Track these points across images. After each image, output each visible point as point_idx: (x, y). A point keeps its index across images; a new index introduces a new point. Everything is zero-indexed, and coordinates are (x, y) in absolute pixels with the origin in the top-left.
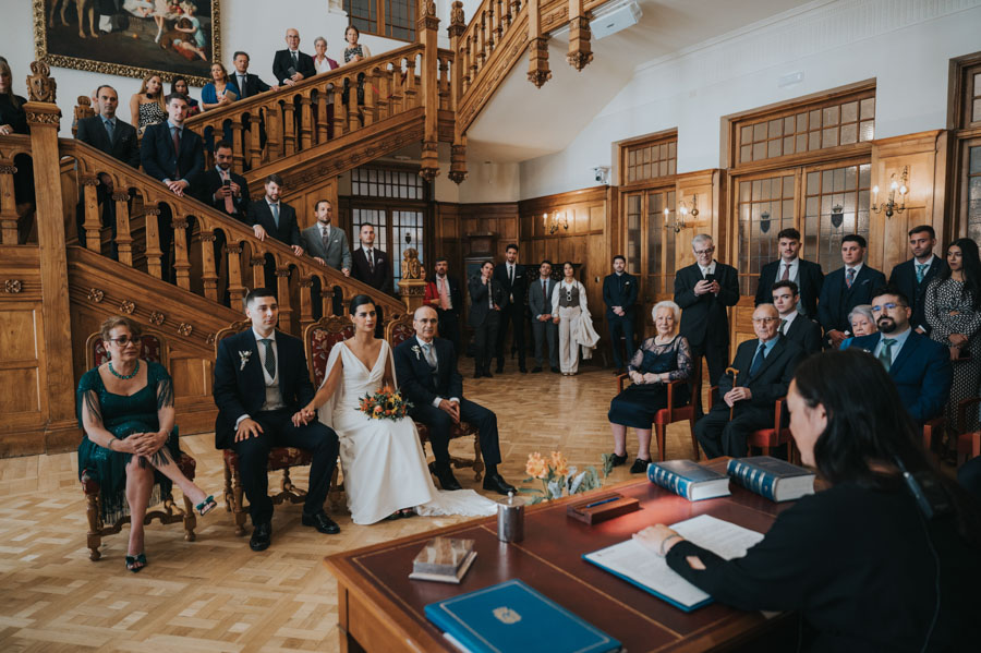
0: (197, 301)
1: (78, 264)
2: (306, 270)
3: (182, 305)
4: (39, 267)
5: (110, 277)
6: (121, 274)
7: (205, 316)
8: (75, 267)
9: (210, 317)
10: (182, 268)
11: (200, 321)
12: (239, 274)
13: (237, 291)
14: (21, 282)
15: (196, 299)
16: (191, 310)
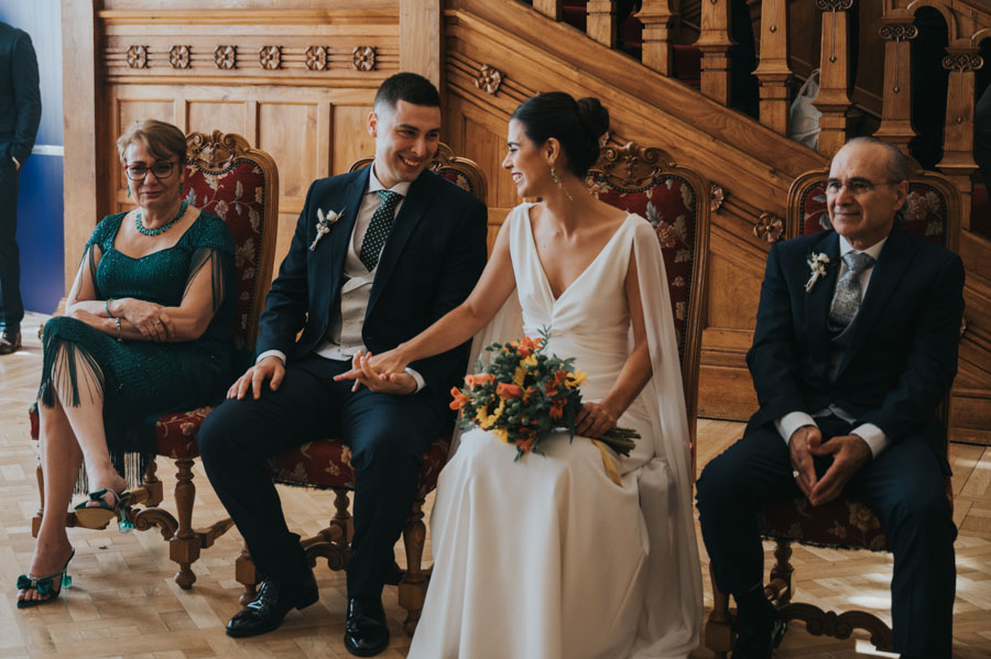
0: (682, 99)
1: (459, 14)
2: (967, 24)
3: (644, 110)
4: (394, 20)
5: (511, 42)
6: (535, 34)
7: (692, 135)
8: (456, 21)
9: (705, 141)
10: (655, 21)
11: (687, 149)
12: (782, 35)
13: (775, 78)
14: (375, 50)
15: (678, 94)
16: (664, 120)
